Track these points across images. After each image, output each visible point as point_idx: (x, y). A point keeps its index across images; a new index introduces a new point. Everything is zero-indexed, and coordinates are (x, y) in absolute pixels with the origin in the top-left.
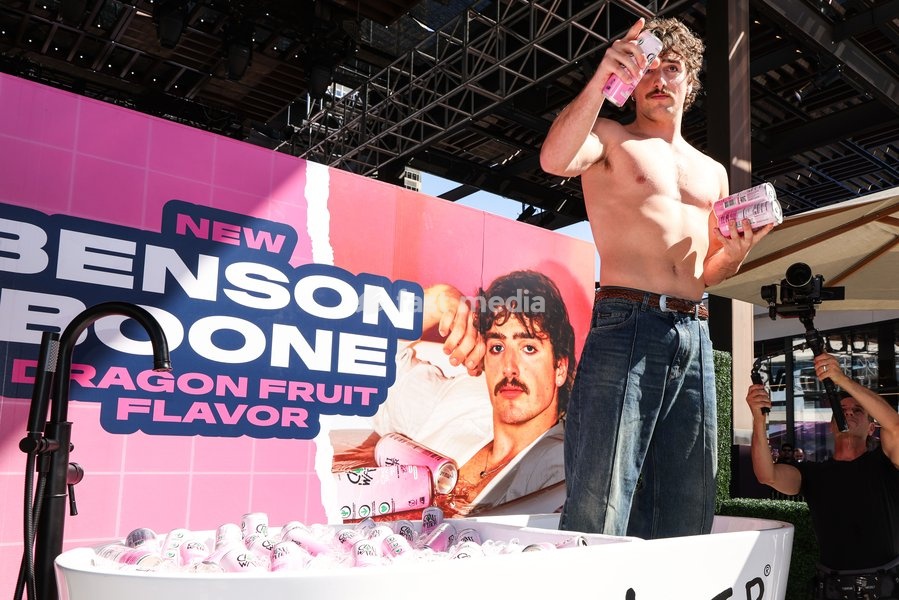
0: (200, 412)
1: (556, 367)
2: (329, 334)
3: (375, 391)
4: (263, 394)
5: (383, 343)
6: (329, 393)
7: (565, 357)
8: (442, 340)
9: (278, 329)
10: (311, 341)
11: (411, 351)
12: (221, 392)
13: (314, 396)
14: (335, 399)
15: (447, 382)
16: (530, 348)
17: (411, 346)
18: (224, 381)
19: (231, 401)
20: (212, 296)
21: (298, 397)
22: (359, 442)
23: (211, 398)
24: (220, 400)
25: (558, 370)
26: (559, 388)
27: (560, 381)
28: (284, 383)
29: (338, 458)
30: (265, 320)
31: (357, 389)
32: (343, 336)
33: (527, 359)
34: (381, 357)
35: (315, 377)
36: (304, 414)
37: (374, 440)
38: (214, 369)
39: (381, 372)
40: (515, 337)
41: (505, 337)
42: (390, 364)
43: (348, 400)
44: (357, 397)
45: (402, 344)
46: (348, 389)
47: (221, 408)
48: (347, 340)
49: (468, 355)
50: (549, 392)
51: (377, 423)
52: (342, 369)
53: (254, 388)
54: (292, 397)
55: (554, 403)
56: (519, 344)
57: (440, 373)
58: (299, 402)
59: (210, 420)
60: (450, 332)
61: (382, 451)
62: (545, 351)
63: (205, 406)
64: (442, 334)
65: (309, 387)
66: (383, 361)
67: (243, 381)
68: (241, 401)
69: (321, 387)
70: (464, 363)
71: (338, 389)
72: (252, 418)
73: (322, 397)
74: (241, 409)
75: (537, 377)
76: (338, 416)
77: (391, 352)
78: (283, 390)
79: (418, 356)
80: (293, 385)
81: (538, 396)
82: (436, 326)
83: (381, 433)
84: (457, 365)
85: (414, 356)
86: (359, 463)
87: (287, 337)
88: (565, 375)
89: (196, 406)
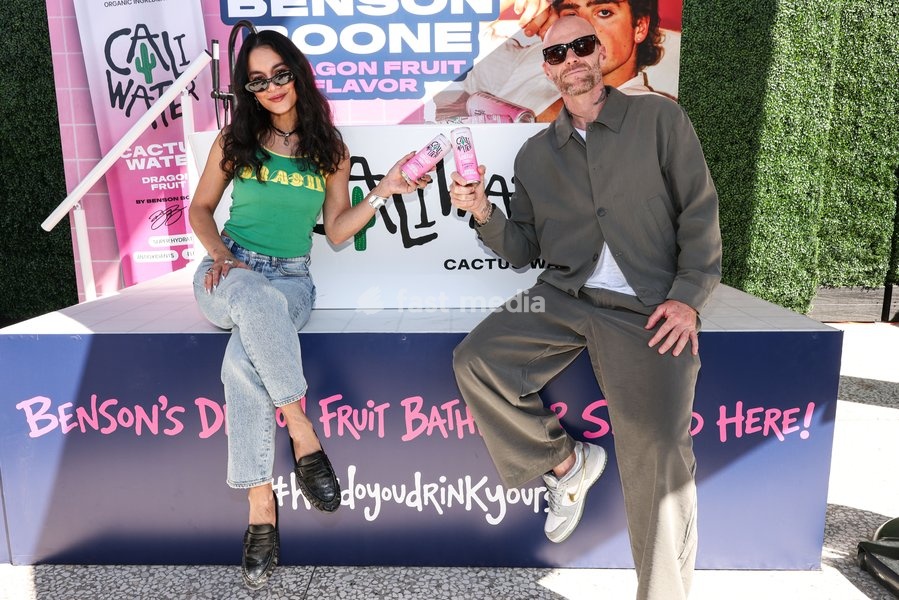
0: (351, 85)
1: (634, 25)
2: (428, 25)
3: (464, 62)
4: (387, 72)
5: (468, 26)
6: (430, 67)
7: (645, 16)
8: (518, 17)
9: (392, 27)
10: (415, 32)
11: (492, 31)
12: (361, 73)
13: (420, 70)
14: (435, 70)
15: (523, 51)
16: (605, 12)
17: (491, 26)
18: (363, 65)
19: (368, 78)
20: (350, 12)
21: (409, 72)
22: (455, 100)
23: (356, 77)
24: (362, 77)
25: (637, 29)
26: (639, 45)
27: (639, 37)
28: (399, 63)
29: (439, 111)
30: (383, 22)
31: (450, 63)
32: (437, 25)
33: (601, 22)
34: (467, 37)
35: (419, 57)
36: (414, 82)
37: (465, 97)
38: (356, 58)
39: (468, 48)
40: (588, 5)
41: (578, 6)
42: (475, 42)
43: (444, 71)
44: (450, 68)
45: (483, 26)
46: (444, 63)
47: (363, 82)
48: (441, 28)
49: (542, 26)
50: (626, 49)
51: (467, 86)
52: (437, 50)
53: (381, 68)
54: (405, 72)
55: (633, 58)
56: (593, 11)
57: (516, 44)
58: (410, 75)
59: (358, 90)
60: (524, 9)
61: (472, 105)
62: (622, 14)
63: (353, 82)
64: (518, 13)
65: (416, 64)
66: (469, 40)
67: (374, 64)
68: (374, 77)
69: (424, 63)
70: (538, 34)
71: (436, 63)
72: (382, 88)
73: (425, 71)
74: (374, 82)
75: (613, 38)
76: (438, 82)
77: (475, 33)
78: (399, 68)
79: (497, 33)
80: (405, 63)
81: (614, 53)
82: (513, 6)
83: (470, 92)
84: (532, 35)
85: (493, 33)
86: (455, 114)
87: (399, 31)
88: (646, 32)
89: (349, 82)
